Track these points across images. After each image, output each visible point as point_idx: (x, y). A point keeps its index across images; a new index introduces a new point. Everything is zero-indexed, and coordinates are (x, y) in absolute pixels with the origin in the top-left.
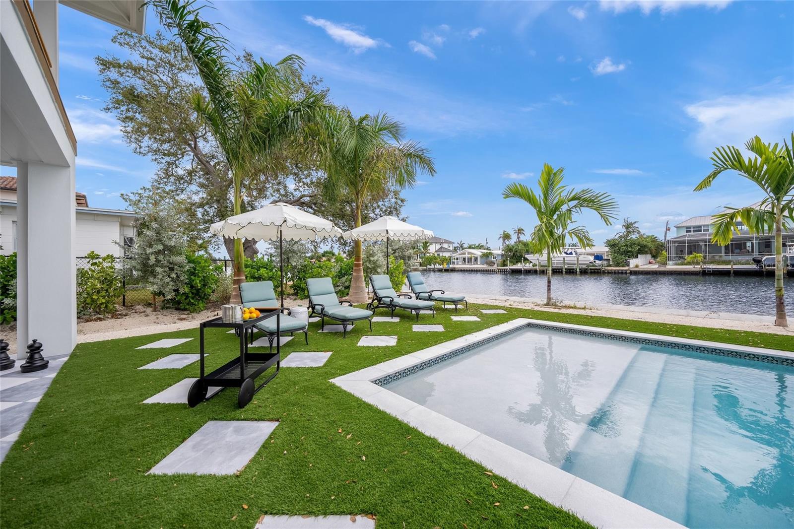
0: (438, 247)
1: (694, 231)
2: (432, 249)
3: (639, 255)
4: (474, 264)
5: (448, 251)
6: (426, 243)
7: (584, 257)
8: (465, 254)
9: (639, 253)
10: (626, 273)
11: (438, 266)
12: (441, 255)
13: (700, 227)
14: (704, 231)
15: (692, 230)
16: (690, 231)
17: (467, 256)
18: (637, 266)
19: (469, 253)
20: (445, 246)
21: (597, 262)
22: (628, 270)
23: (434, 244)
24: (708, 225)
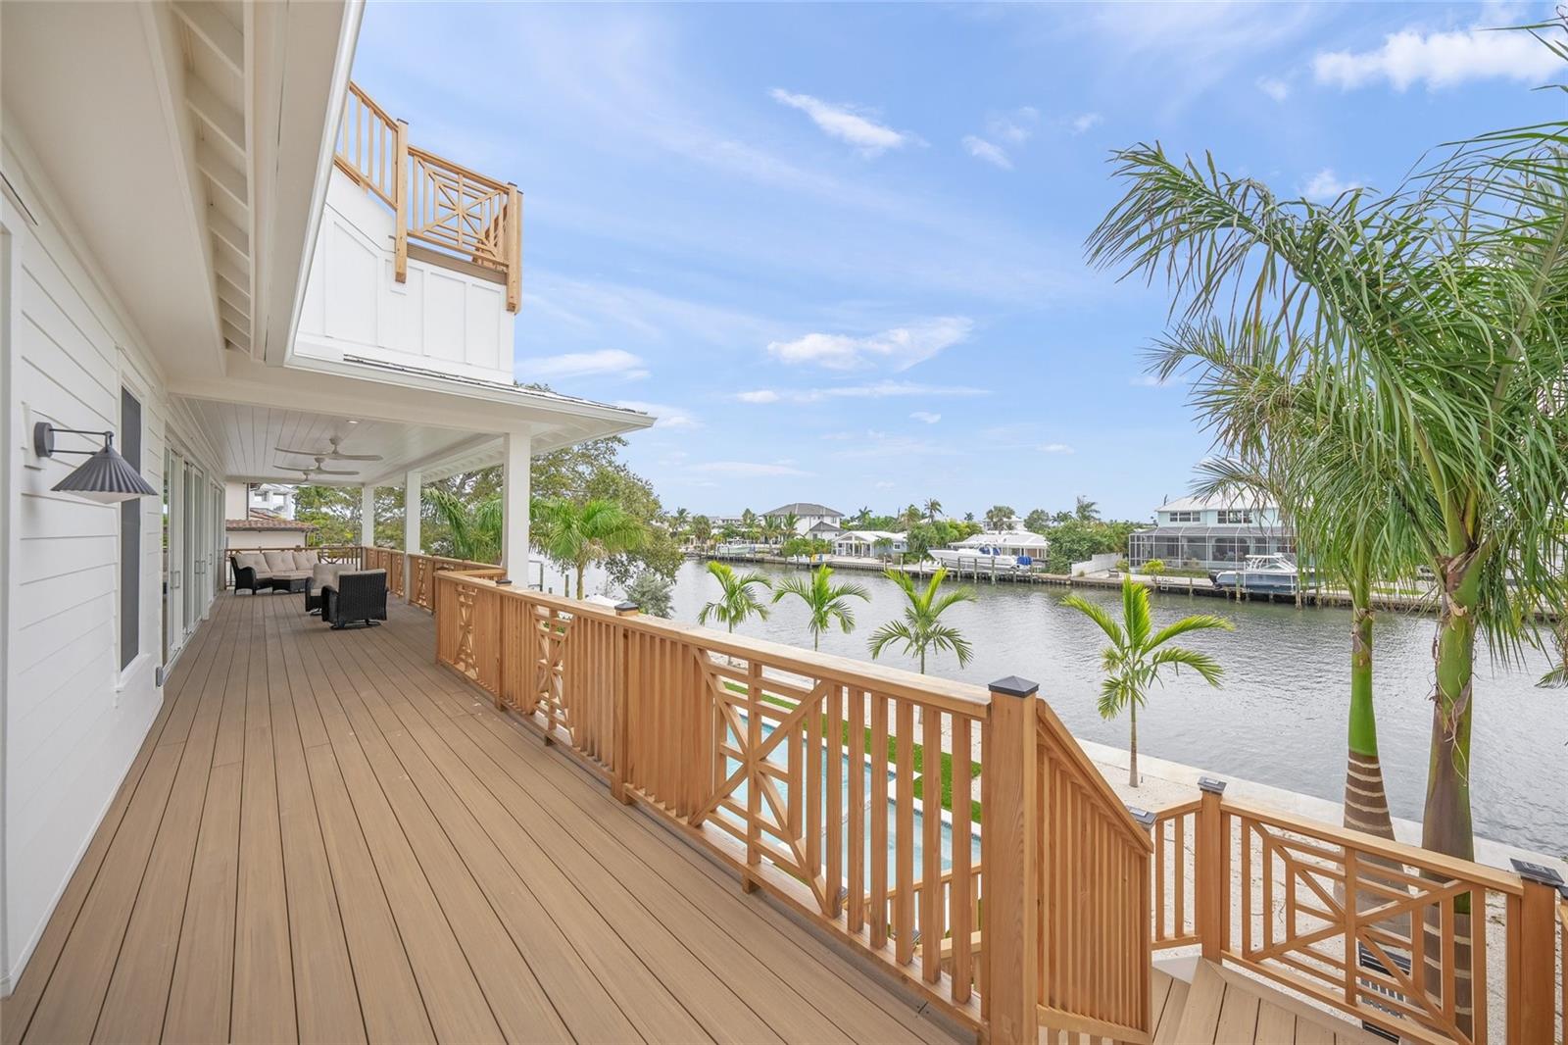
0: (815, 522)
1: (1181, 520)
2: (803, 527)
3: (1093, 556)
4: (865, 556)
5: (830, 529)
6: (792, 517)
7: (1004, 560)
8: (850, 538)
9: (1093, 553)
10: (1065, 584)
11: (804, 559)
12: (819, 536)
13: (1189, 514)
14: (1194, 520)
15: (1178, 517)
16: (1176, 519)
17: (853, 542)
18: (1082, 574)
19: (857, 538)
20: (827, 520)
21: (1022, 567)
22: (1069, 579)
23: (808, 518)
24: (1198, 512)
